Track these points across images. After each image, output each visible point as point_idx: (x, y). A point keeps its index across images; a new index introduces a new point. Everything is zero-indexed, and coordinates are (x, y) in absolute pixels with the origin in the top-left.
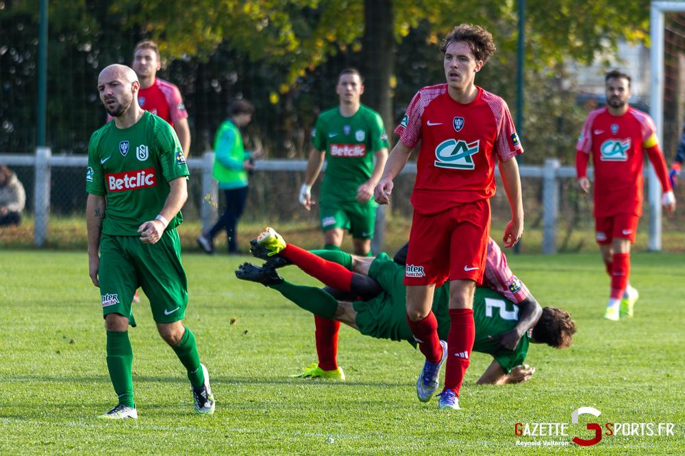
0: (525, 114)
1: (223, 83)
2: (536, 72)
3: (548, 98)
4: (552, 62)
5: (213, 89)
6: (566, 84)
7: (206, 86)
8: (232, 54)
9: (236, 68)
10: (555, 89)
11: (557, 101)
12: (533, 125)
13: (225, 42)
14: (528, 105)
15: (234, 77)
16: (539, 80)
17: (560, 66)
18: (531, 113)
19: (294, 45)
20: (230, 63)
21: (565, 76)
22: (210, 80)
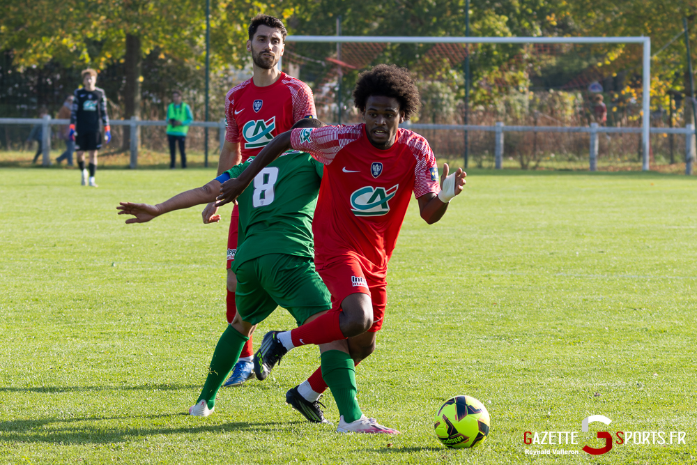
0: (210, 95)
1: (53, 80)
2: (215, 73)
3: (222, 86)
4: (223, 68)
5: (47, 83)
6: (230, 80)
7: (44, 80)
8: (57, 65)
9: (59, 72)
10: (225, 82)
11: (226, 88)
12: (213, 100)
13: (54, 58)
14: (211, 90)
15: (58, 77)
16: (216, 77)
17: (227, 71)
18: (213, 94)
19: (88, 60)
20: (56, 69)
21: (229, 76)
22: (46, 78)
